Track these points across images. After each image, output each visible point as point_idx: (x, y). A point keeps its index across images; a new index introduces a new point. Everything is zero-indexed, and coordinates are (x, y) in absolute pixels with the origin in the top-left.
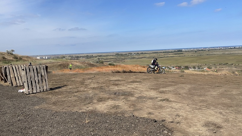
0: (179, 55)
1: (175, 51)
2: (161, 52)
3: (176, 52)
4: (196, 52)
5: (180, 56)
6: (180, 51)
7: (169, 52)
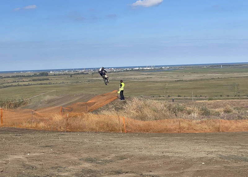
0: (40, 82)
1: (35, 75)
2: (9, 77)
3: (38, 76)
4: (71, 75)
5: (41, 84)
6: (44, 74)
7: (24, 76)
